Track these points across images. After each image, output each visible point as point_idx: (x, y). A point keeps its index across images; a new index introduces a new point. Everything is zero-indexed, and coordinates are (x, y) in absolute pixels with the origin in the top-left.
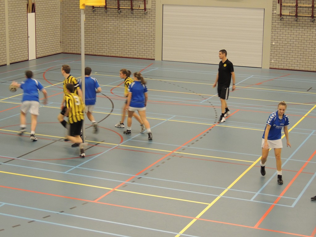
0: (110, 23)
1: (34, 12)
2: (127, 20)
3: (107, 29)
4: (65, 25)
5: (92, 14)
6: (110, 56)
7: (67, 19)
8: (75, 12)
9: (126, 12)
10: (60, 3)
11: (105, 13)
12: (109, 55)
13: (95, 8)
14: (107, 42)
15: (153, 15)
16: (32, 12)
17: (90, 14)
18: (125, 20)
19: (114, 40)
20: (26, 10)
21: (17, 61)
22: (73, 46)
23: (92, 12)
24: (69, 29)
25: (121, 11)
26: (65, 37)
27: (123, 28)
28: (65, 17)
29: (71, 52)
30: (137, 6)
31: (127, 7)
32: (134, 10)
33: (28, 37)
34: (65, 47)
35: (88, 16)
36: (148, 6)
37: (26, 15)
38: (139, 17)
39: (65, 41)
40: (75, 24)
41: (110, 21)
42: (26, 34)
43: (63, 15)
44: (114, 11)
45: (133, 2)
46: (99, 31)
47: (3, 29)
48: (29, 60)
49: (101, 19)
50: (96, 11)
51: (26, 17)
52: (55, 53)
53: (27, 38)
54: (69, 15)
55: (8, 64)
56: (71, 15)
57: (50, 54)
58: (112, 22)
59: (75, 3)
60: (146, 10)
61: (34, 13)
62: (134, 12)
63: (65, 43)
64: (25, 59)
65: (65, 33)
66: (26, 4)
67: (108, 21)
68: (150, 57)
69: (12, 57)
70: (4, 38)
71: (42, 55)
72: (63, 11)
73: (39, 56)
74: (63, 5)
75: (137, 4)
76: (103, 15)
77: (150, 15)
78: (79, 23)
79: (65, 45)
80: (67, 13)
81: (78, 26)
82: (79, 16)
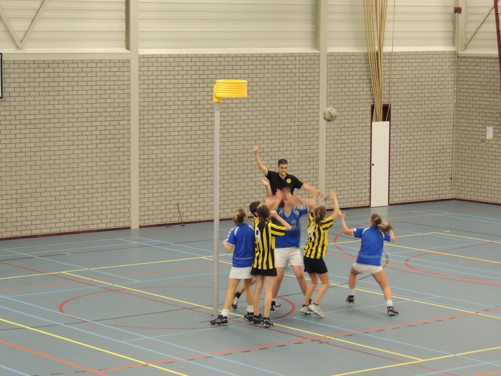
1: (389, 120)
4: (460, 147)
7: (464, 136)
8: (477, 122)
10: (452, 105)
16: (384, 120)
20: (370, 116)
22: (473, 186)
24: (467, 155)
26: (460, 169)
28: (461, 132)
29: (468, 197)
33: (371, 165)
34: (460, 188)
35: (498, 131)
37: (369, 124)
39: (460, 177)
40: (477, 145)
42: (368, 159)
43: (458, 128)
47: (315, 147)
48: (371, 206)
51: (368, 128)
52: (436, 197)
53: (368, 167)
54: (467, 129)
56: (470, 129)
57: (423, 198)
59: (478, 106)
61: (389, 122)
63: (459, 181)
64: (362, 204)
65: (460, 162)
66: (369, 105)
70: (315, 163)
71: (404, 199)
72: (458, 120)
73: (395, 201)
74: (459, 109)
78: (483, 144)
79: (460, 184)
80: (464, 125)
81: (481, 149)
82: (483, 130)
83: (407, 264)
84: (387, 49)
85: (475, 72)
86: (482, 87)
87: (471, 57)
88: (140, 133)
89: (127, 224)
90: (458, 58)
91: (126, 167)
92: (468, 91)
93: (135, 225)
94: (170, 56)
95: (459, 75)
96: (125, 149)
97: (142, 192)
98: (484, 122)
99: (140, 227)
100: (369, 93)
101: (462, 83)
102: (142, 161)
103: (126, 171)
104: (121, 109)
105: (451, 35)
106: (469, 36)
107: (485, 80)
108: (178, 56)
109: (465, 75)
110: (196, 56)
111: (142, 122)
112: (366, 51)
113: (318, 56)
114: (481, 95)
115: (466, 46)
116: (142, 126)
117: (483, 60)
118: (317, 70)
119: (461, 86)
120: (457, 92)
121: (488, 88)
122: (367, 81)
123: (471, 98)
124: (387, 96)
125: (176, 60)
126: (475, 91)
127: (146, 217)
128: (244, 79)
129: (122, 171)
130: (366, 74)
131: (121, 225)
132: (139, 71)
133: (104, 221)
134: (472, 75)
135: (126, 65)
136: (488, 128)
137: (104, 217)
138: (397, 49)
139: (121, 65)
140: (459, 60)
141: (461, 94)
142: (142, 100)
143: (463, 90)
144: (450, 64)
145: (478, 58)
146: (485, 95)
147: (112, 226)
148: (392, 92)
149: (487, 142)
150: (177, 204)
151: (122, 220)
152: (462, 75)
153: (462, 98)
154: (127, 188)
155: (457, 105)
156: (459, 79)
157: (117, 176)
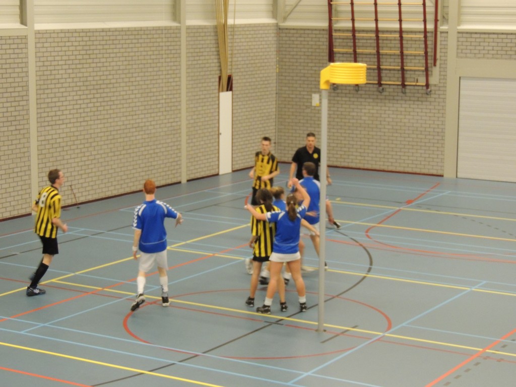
0: (363, 111)
1: (231, 90)
2: (395, 105)
3: (359, 121)
4: (283, 113)
5: (332, 95)
6: (364, 169)
7: (287, 103)
8: (302, 89)
9: (391, 90)
10: (275, 74)
11: (354, 92)
12: (361, 166)
14: (359, 143)
15: (441, 96)
16: (227, 90)
18: (391, 105)
19: (371, 140)
20: (217, 87)
21: (198, 175)
24: (290, 121)
25: (383, 89)
26: (283, 134)
27: (387, 119)
28: (283, 99)
30: (413, 80)
31: (394, 81)
32: (407, 87)
33: (219, 134)
34: (283, 152)
36: (432, 81)
37: (217, 95)
38: (416, 99)
39: (283, 141)
40: (302, 111)
41: (363, 107)
42: (216, 129)
43: (281, 95)
44: (371, 89)
45: (405, 72)
46: (343, 124)
47: (177, 120)
48: (221, 173)
49: (348, 103)
50: (339, 88)
51: (216, 99)
53: (216, 136)
54: (291, 96)
55: (184, 181)
56: (294, 96)
58: (367, 107)
59: (302, 75)
60: (430, 87)
61: (230, 93)
62: (407, 91)
63: (283, 145)
64: (213, 172)
65: (283, 127)
66: (217, 77)
67: (359, 107)
68: (434, 172)
69: (191, 168)
70: (178, 135)
71: (243, 165)
72: (280, 88)
73: (237, 167)
74: (281, 78)
75: (412, 76)
76: (352, 95)
77: (437, 96)
78: (308, 110)
79: (283, 149)
80: (287, 92)
81: (306, 114)
82: (309, 97)
84: (230, 22)
85: (299, 42)
86: (306, 57)
87: (294, 29)
88: (38, 113)
89: (28, 211)
90: (280, 31)
91: (26, 150)
92: (291, 60)
94: (62, 31)
95: (281, 46)
96: (25, 131)
98: (309, 90)
100: (217, 65)
101: (284, 53)
102: (40, 143)
103: (26, 154)
104: (20, 89)
105: (271, 8)
106: (288, 9)
107: (310, 50)
108: (68, 31)
109: (288, 46)
110: (83, 31)
111: (39, 101)
112: (215, 23)
113: (179, 29)
114: (306, 64)
115: (285, 19)
116: (39, 106)
117: (307, 32)
118: (178, 43)
119: (283, 56)
120: (279, 61)
121: (314, 57)
122: (215, 53)
123: (295, 67)
124: (230, 67)
125: (67, 35)
126: (299, 61)
129: (22, 155)
130: (215, 46)
131: (23, 212)
132: (36, 47)
133: (8, 209)
134: (295, 46)
135: (24, 41)
136: (313, 95)
137: (8, 204)
138: (239, 21)
139: (19, 41)
140: (281, 31)
141: (284, 64)
142: (38, 78)
143: (285, 60)
144: (273, 35)
145: (301, 29)
147: (15, 213)
148: (234, 63)
149: (313, 108)
150: (71, 186)
151: (24, 206)
152: (284, 46)
153: (284, 67)
154: (27, 173)
155: (279, 74)
156: (282, 49)
157: (19, 160)
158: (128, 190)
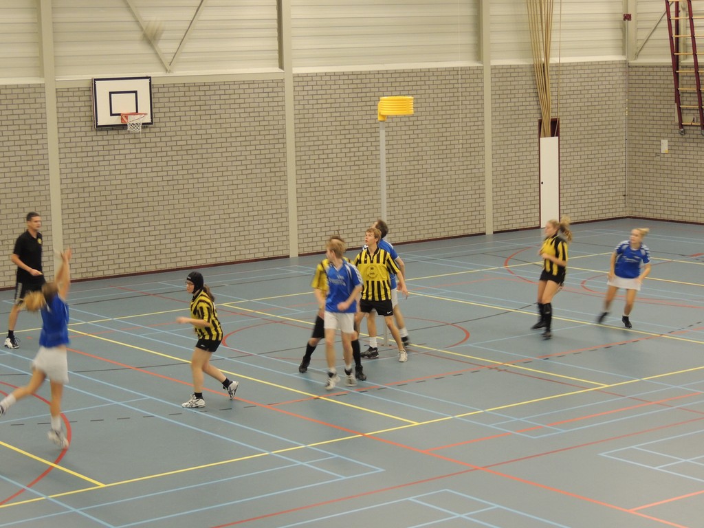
1: (558, 135)
4: (634, 162)
5: (681, 140)
7: (637, 150)
8: (651, 134)
10: (624, 118)
13: (685, 128)
16: (552, 135)
17: (677, 140)
20: (537, 132)
21: (511, 227)
22: (648, 203)
23: (680, 136)
24: (641, 170)
26: (634, 185)
28: (634, 146)
29: (643, 215)
33: (540, 183)
34: (634, 205)
35: (673, 144)
37: (537, 140)
39: (634, 193)
40: (651, 159)
42: (537, 177)
43: (631, 142)
46: (691, 173)
47: (480, 166)
49: (695, 149)
50: (688, 132)
51: (536, 144)
52: (609, 216)
53: (537, 186)
54: (641, 142)
55: (489, 232)
56: (644, 142)
59: (651, 118)
61: (557, 137)
63: (634, 197)
64: (532, 225)
65: (634, 177)
66: (536, 120)
69: (500, 219)
70: (481, 183)
71: (576, 218)
72: (630, 134)
74: (631, 122)
76: (699, 141)
78: (658, 158)
79: (634, 201)
80: (637, 138)
81: (655, 163)
82: (658, 143)
83: (583, 286)
84: (553, 60)
85: (648, 82)
86: (655, 98)
87: (643, 67)
88: (296, 156)
89: (285, 253)
90: (628, 67)
91: (283, 192)
92: (641, 102)
93: (294, 253)
94: (326, 74)
95: (630, 85)
96: (282, 174)
97: (300, 218)
98: (658, 135)
99: (299, 255)
100: (536, 107)
101: (634, 94)
102: (299, 186)
103: (283, 197)
104: (276, 132)
105: (620, 43)
106: (640, 44)
107: (659, 90)
108: (335, 74)
109: (637, 86)
110: (353, 74)
111: (298, 144)
112: (532, 63)
113: (481, 69)
114: (655, 106)
115: (637, 55)
116: (298, 149)
117: (655, 69)
118: (480, 85)
119: (633, 98)
120: (628, 104)
121: (662, 98)
122: (534, 95)
123: (644, 110)
124: (555, 110)
125: (333, 78)
126: (648, 102)
127: (306, 245)
128: (413, 95)
129: (279, 197)
130: (532, 87)
131: (280, 254)
132: (294, 91)
133: (261, 250)
134: (644, 86)
135: (279, 84)
136: (663, 141)
137: (262, 245)
138: (565, 60)
139: (275, 85)
140: (630, 69)
141: (634, 106)
142: (297, 121)
143: (635, 102)
144: (621, 74)
145: (650, 67)
146: (658, 106)
147: (270, 255)
148: (560, 106)
149: (662, 155)
150: (338, 231)
151: (280, 248)
152: (634, 86)
153: (634, 110)
154: (284, 215)
155: (630, 118)
156: (631, 90)
157: (274, 202)
158: (412, 238)
